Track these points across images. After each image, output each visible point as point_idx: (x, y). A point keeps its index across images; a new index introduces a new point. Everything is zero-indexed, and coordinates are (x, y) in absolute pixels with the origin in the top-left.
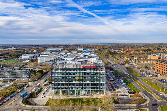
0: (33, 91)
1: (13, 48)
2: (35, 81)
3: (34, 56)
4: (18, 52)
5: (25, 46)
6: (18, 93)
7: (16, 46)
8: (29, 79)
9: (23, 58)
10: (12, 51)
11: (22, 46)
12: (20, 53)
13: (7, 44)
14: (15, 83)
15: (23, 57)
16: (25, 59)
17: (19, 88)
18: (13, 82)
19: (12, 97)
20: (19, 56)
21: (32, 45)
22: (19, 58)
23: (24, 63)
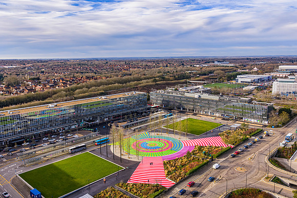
1: (216, 63)
2: (278, 126)
7: (221, 60)
9: (239, 82)
11: (231, 60)
19: (247, 147)
20: (232, 78)
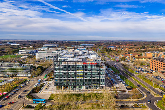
0: (35, 86)
1: (8, 43)
2: (36, 76)
3: (31, 52)
4: (14, 48)
5: (20, 41)
6: (21, 88)
7: (12, 42)
8: (30, 75)
9: (20, 54)
10: (8, 46)
11: (18, 42)
12: (16, 48)
13: (2, 40)
14: (17, 79)
15: (20, 52)
16: (23, 55)
17: (22, 84)
18: (14, 77)
19: (15, 92)
20: (16, 52)
21: (28, 41)
22: (17, 54)
23: (22, 59)
